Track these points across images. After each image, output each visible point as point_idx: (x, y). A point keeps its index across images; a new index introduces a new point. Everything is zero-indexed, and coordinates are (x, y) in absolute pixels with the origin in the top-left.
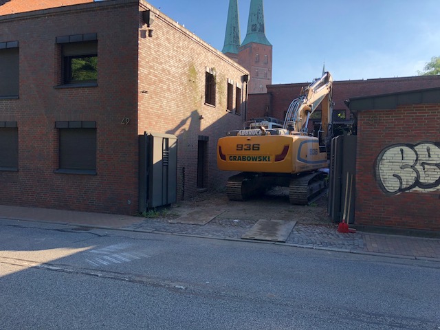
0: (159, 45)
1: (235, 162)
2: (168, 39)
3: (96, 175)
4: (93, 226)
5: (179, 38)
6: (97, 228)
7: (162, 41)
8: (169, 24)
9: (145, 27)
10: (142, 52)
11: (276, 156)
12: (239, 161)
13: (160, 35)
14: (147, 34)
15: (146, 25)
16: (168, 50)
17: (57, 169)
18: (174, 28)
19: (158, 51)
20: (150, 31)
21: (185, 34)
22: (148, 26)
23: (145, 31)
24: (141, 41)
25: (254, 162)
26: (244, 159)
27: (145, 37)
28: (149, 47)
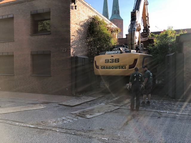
0: (79, 13)
1: (104, 70)
2: (83, 11)
3: (51, 76)
4: (50, 101)
5: (88, 10)
6: (52, 102)
7: (81, 12)
8: (84, 4)
9: (73, 4)
10: (72, 16)
11: (130, 66)
12: (107, 70)
13: (80, 9)
14: (74, 8)
15: (73, 3)
16: (84, 16)
17: (32, 74)
18: (86, 6)
19: (79, 16)
20: (76, 6)
21: (91, 9)
22: (75, 4)
23: (73, 6)
24: (71, 11)
25: (116, 70)
26: (110, 68)
27: (73, 9)
28: (75, 14)
